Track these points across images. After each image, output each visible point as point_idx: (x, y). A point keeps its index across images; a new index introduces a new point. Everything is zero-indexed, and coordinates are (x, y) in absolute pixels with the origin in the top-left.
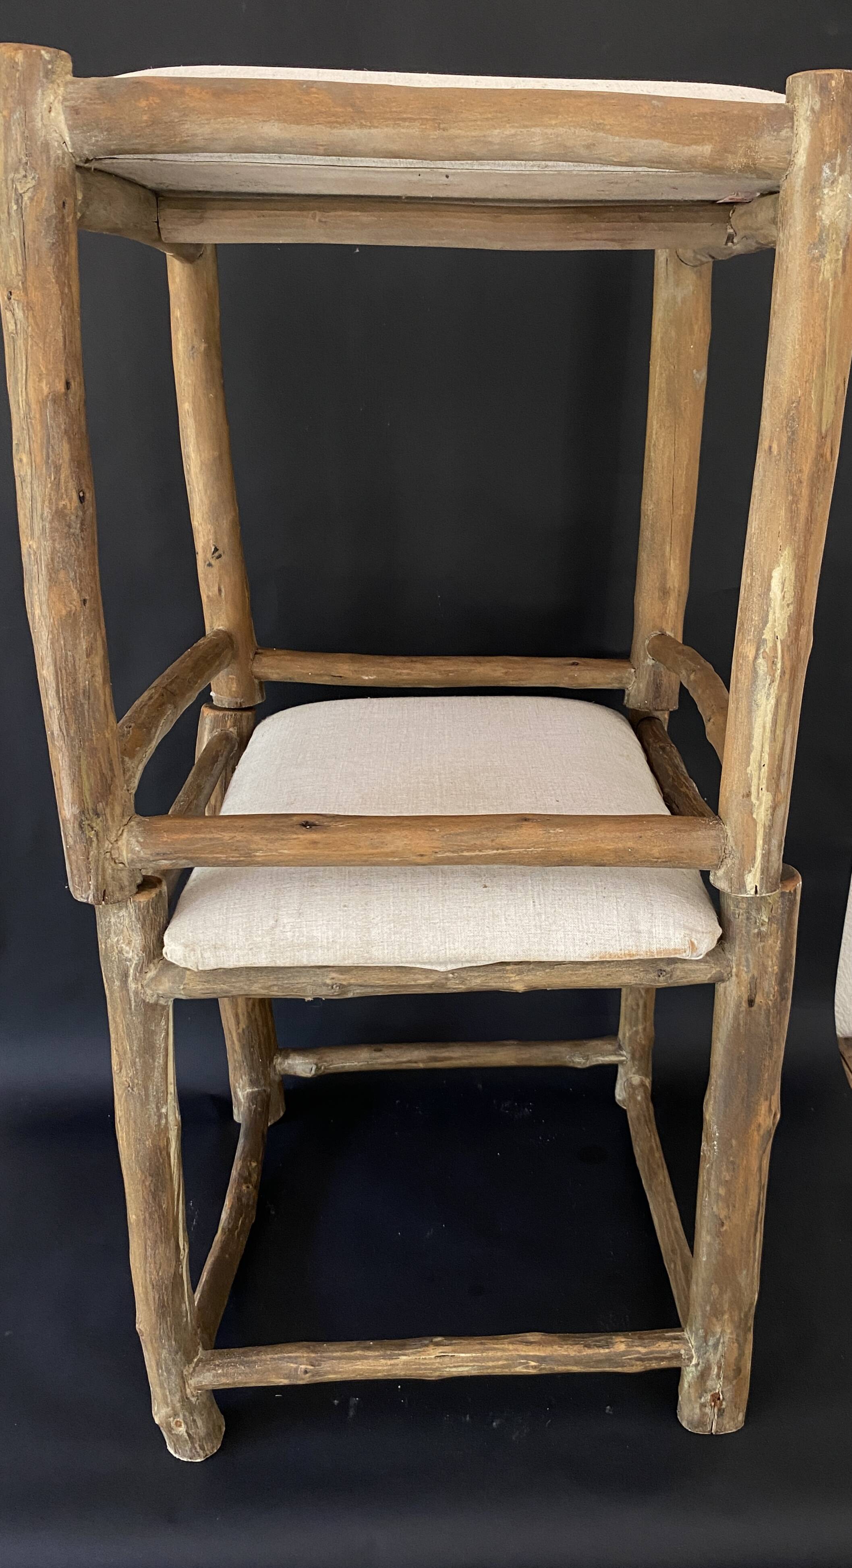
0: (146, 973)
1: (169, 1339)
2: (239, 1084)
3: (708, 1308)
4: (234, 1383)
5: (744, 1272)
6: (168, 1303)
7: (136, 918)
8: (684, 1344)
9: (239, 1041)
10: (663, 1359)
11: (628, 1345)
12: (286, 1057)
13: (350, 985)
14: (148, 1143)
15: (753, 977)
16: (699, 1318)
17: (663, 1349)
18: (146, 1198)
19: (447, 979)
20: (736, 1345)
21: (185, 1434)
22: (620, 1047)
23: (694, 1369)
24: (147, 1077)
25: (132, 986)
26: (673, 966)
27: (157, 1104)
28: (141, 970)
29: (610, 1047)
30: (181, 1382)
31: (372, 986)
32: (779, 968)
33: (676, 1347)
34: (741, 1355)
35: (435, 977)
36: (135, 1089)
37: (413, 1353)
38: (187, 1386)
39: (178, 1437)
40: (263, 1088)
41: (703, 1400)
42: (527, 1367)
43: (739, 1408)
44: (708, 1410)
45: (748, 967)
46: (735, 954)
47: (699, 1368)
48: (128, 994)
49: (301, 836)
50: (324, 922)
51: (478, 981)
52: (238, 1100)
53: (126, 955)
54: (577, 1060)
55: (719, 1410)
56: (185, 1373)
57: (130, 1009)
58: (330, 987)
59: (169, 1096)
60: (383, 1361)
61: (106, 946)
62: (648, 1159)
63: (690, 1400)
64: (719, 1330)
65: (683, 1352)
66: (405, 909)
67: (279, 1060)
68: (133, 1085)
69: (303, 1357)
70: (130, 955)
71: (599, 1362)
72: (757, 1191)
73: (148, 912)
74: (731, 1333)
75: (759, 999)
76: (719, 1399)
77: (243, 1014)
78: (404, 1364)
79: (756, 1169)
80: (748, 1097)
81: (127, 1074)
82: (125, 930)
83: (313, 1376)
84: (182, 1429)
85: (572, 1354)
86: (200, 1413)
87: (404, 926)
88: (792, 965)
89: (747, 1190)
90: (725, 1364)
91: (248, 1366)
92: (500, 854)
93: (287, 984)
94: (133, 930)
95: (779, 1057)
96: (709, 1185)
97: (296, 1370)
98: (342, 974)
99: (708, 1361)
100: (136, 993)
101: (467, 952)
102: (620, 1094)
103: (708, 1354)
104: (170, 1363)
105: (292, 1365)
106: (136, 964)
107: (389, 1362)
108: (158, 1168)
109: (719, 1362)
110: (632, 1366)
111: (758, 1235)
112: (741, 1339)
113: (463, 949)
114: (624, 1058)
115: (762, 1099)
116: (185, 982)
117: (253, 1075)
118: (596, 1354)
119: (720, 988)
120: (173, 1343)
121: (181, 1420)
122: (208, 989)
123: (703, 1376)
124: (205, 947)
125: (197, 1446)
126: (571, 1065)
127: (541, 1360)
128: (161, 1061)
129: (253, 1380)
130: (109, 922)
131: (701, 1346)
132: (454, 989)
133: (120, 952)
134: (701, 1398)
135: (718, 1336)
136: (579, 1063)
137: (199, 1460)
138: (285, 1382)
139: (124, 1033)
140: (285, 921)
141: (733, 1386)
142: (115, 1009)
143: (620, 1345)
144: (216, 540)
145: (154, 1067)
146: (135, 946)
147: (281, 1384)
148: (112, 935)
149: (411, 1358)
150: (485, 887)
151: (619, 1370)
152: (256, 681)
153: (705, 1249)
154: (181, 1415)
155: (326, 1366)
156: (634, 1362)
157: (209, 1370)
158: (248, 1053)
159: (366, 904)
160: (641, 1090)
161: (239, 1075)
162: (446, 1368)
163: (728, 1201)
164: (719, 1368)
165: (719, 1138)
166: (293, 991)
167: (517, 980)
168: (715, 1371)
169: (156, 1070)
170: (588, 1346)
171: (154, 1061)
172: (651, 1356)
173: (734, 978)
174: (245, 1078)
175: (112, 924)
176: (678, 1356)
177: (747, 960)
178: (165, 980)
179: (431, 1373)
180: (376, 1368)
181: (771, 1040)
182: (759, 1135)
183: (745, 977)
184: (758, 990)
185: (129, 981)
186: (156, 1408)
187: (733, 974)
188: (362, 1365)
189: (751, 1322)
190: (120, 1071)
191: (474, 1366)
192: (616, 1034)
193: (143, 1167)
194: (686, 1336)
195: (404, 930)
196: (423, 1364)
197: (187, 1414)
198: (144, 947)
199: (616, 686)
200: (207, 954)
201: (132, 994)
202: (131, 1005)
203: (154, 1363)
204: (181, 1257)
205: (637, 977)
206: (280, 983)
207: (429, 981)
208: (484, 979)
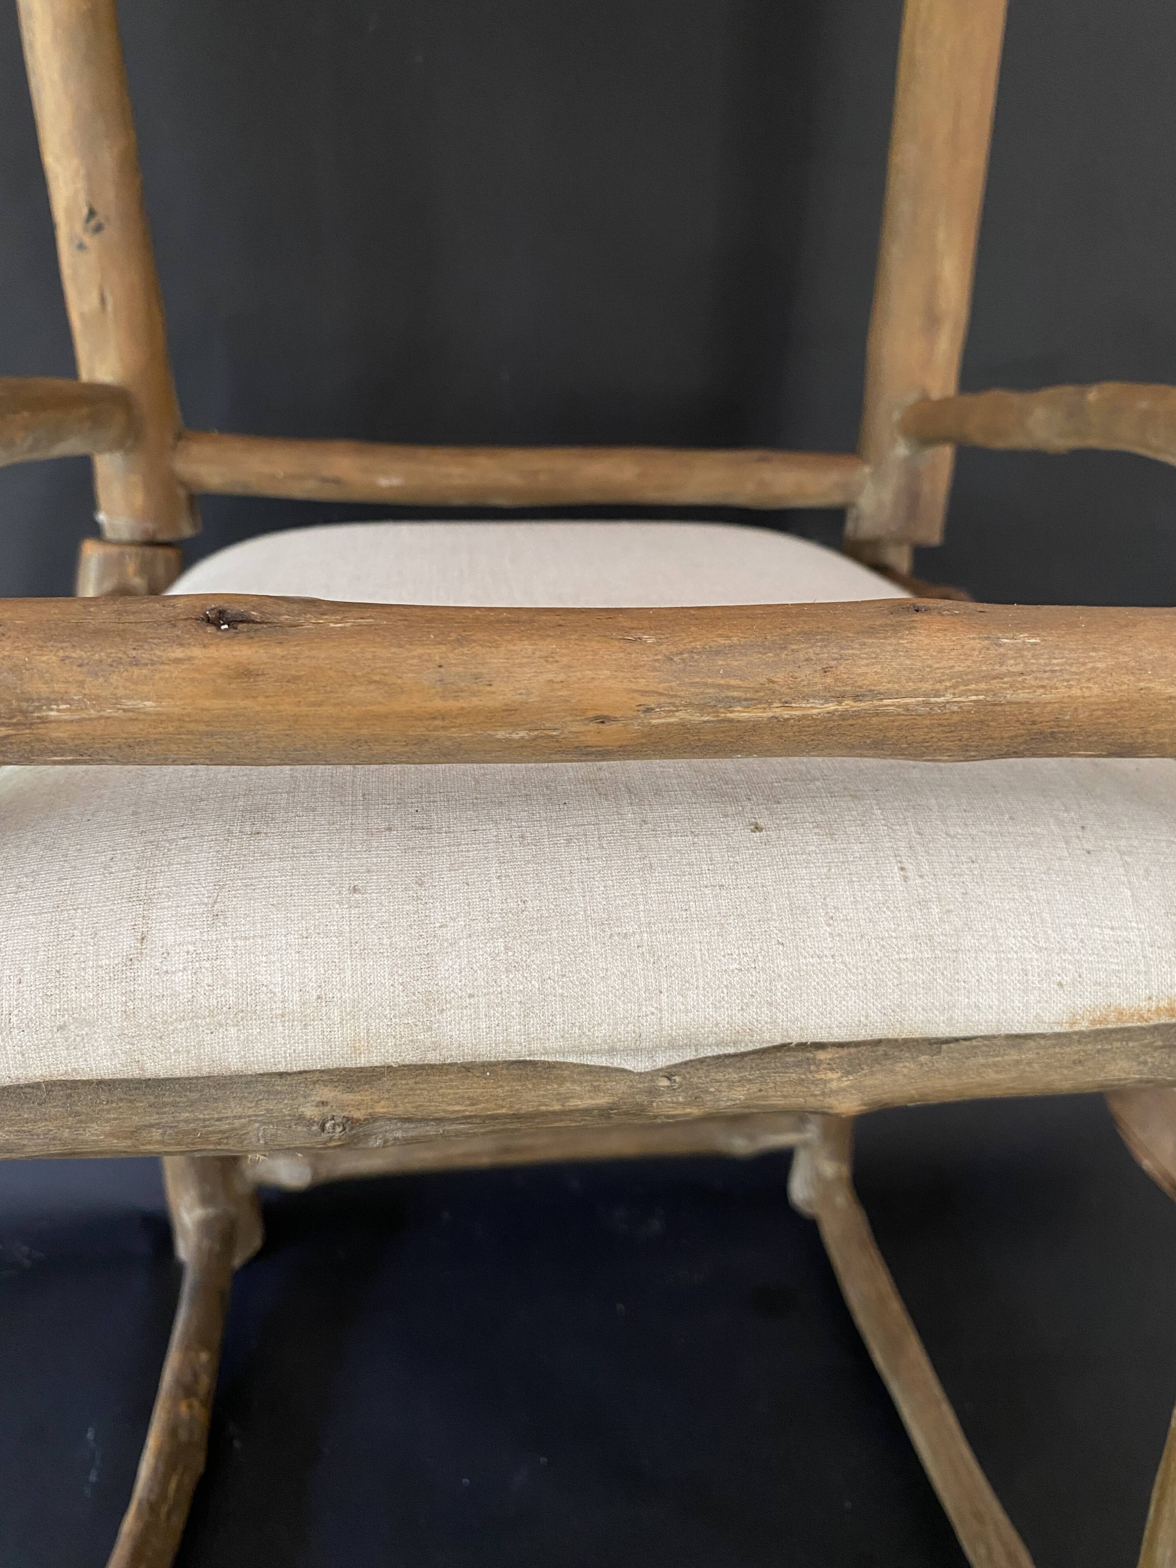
2: (184, 1202)
13: (373, 1118)
19: (653, 1092)
31: (439, 1120)
35: (621, 1088)
40: (224, 1208)
49: (197, 652)
50: (292, 939)
51: (739, 1094)
58: (315, 1128)
66: (536, 895)
87: (537, 946)
92: (844, 716)
93: (187, 1121)
98: (350, 1090)
101: (721, 1013)
113: (707, 1007)
140: (170, 939)
144: (91, 192)
150: (757, 828)
152: (182, 493)
166: (208, 1142)
167: (844, 1089)
174: (192, 1196)
195: (537, 958)
205: (1145, 1063)
206: (167, 1119)
207: (602, 1100)
208: (754, 1088)
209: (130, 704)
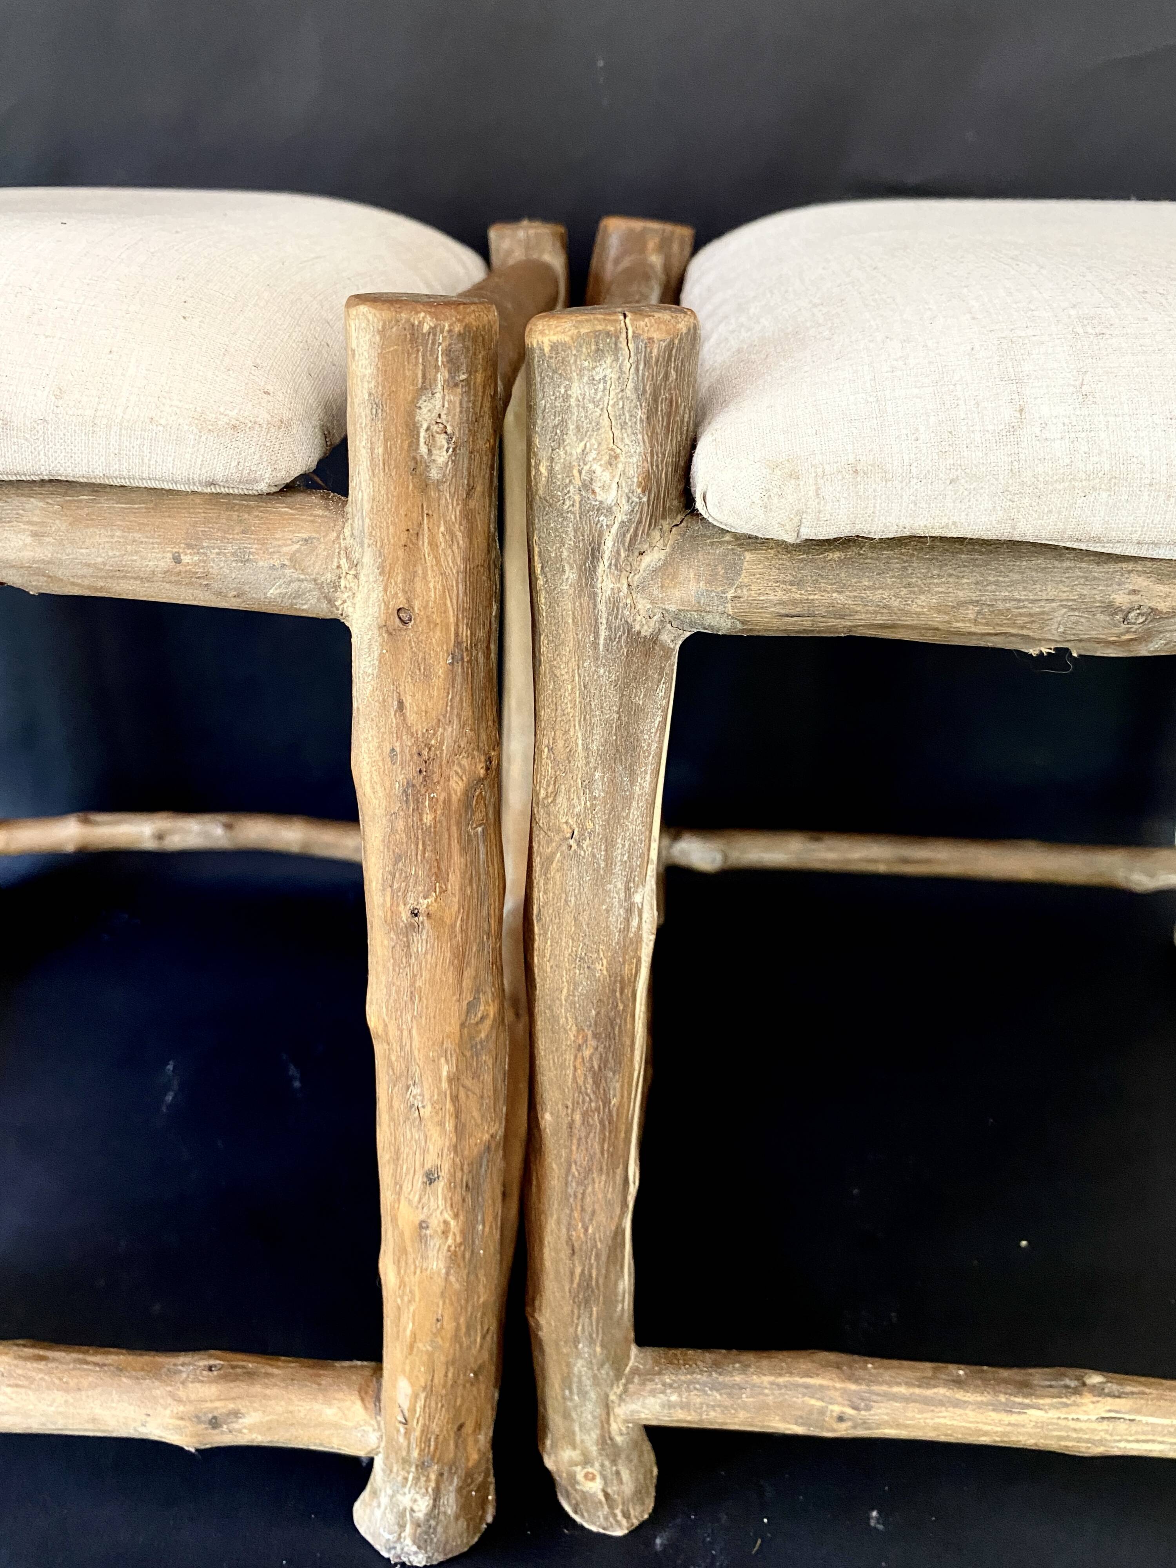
0: (641, 554)
1: (592, 1343)
6: (597, 1282)
7: (636, 389)
14: (601, 968)
18: (580, 1081)
21: (600, 1493)
24: (615, 819)
25: (606, 583)
27: (628, 882)
28: (632, 544)
30: (603, 1411)
36: (585, 844)
37: (1053, 1406)
38: (612, 1418)
39: (585, 1495)
48: (595, 606)
53: (600, 496)
56: (612, 1397)
57: (595, 645)
59: (650, 866)
60: (993, 1415)
61: (551, 470)
68: (581, 834)
69: (836, 1389)
70: (610, 497)
73: (666, 376)
78: (1036, 1427)
81: (569, 807)
82: (606, 421)
83: (855, 1427)
84: (595, 1484)
86: (627, 1461)
91: (728, 1394)
94: (623, 424)
97: (822, 1412)
100: (614, 604)
104: (587, 1381)
105: (813, 1402)
106: (622, 524)
107: (1007, 1418)
108: (612, 1022)
116: (744, 579)
120: (598, 1349)
121: (595, 1472)
122: (795, 603)
124: (826, 468)
125: (618, 1512)
128: (646, 785)
129: (736, 1420)
130: (566, 398)
133: (587, 486)
137: (618, 1533)
138: (797, 1430)
139: (573, 707)
142: (557, 644)
145: (631, 798)
146: (624, 473)
147: (789, 1432)
148: (571, 437)
149: (1049, 1415)
154: (597, 1465)
155: (881, 1413)
157: (653, 1393)
162: (1119, 1441)
169: (634, 804)
171: (633, 782)
175: (573, 402)
178: (687, 574)
179: (1088, 1447)
180: (981, 1426)
185: (600, 571)
186: (547, 1444)
188: (953, 1418)
190: (554, 800)
193: (581, 1018)
196: (1075, 1430)
197: (607, 1463)
198: (648, 477)
201: (602, 607)
202: (597, 637)
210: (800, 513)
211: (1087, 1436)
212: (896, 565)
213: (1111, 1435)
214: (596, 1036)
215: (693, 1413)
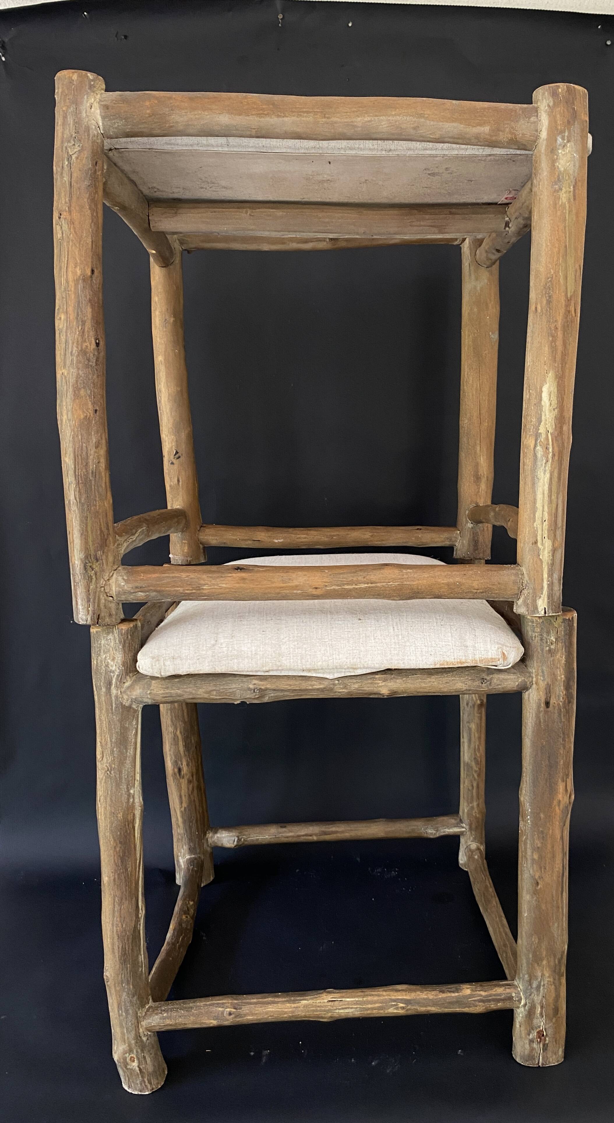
0: (124, 683)
1: (128, 983)
2: (181, 853)
3: (531, 956)
4: (176, 1024)
5: (556, 925)
6: (128, 951)
7: (119, 641)
8: (514, 988)
9: (182, 817)
10: (499, 1001)
11: (472, 990)
12: (216, 833)
13: (266, 689)
14: (120, 816)
15: (548, 684)
16: (525, 965)
17: (499, 993)
18: (116, 861)
19: (334, 684)
20: (553, 987)
21: (137, 1069)
22: (461, 821)
23: (523, 1009)
24: (122, 763)
25: (114, 691)
26: (491, 676)
27: (127, 785)
28: (121, 681)
29: (453, 821)
30: (136, 1021)
31: (282, 691)
32: (566, 677)
33: (508, 991)
34: (557, 997)
35: (326, 683)
36: (112, 772)
37: (310, 999)
38: (140, 1026)
39: (132, 1070)
40: (199, 855)
41: (531, 1037)
42: (397, 1009)
43: (559, 1044)
44: (535, 1045)
45: (543, 676)
46: (534, 667)
47: (527, 1008)
48: (111, 698)
49: (234, 575)
50: (249, 641)
51: (356, 686)
52: (179, 866)
53: (111, 668)
54: (430, 831)
55: (544, 1045)
56: (139, 1014)
57: (112, 709)
58: (252, 691)
59: (136, 782)
60: (288, 1005)
61: (97, 662)
62: (484, 894)
63: (521, 1037)
64: (540, 974)
65: (514, 995)
66: (305, 633)
67: (211, 835)
68: (111, 769)
69: (228, 1003)
70: (114, 668)
71: (451, 1003)
72: (561, 855)
73: (127, 637)
74: (549, 977)
75: (553, 701)
76: (543, 1035)
77: (185, 796)
78: (304, 1007)
79: (559, 838)
80: (550, 779)
81: (107, 760)
82: (111, 649)
83: (236, 1017)
84: (135, 1064)
85: (431, 997)
86: (149, 1051)
87: (304, 644)
88: (574, 677)
89: (554, 856)
90: (546, 1004)
91: (187, 1011)
92: (369, 587)
93: (222, 689)
94: (116, 650)
95: (570, 747)
96: (526, 853)
97: (223, 1013)
98: (261, 682)
99: (533, 1001)
100: (117, 697)
101: (348, 661)
102: (462, 859)
103: (533, 995)
104: (128, 1005)
105: (220, 1009)
106: (117, 675)
107: (293, 1005)
109: (541, 1003)
110: (476, 1006)
111: (564, 894)
112: (557, 982)
113: (345, 659)
114: (464, 829)
115: (560, 780)
116: (152, 688)
117: (191, 844)
118: (449, 997)
119: (525, 695)
120: (131, 987)
121: (135, 1056)
122: (167, 693)
123: (530, 1014)
124: (167, 658)
125: (146, 1079)
126: (425, 835)
127: (407, 1002)
128: (131, 752)
129: (190, 1022)
130: (100, 644)
131: (527, 989)
132: (339, 692)
133: (107, 666)
134: (529, 1035)
135: (539, 980)
136: (431, 834)
137: (147, 1093)
138: (214, 1023)
139: (106, 728)
140: (222, 641)
141: (554, 1024)
142: (101, 710)
143: (466, 990)
144: (177, 446)
145: (126, 756)
146: (117, 662)
147: (211, 1025)
148: (102, 653)
149: (309, 1002)
150: (360, 619)
151: (466, 1010)
152: (201, 546)
153: (526, 906)
154: (135, 1052)
155: (245, 1009)
156: (477, 1003)
157: (157, 1014)
158: (187, 828)
159: (278, 630)
160: (478, 852)
161: (181, 846)
162: (336, 1009)
163: (541, 864)
164: (542, 1007)
165: (531, 812)
166: (226, 696)
167: (383, 686)
168: (538, 1010)
169: (128, 759)
170: (443, 992)
171: (127, 752)
172: (490, 998)
173: (534, 686)
174: (186, 847)
175: (102, 645)
176: (510, 998)
177: (543, 672)
178: (137, 687)
179: (325, 1014)
180: (283, 1010)
181: (563, 733)
182: (559, 809)
183: (542, 684)
184: (551, 694)
185: (112, 688)
186: (115, 1048)
187: (534, 683)
188: (273, 1008)
189: (563, 969)
190: (102, 759)
191: (357, 1008)
192: (457, 812)
193: (115, 836)
194: (516, 983)
195: (305, 646)
196: (318, 1006)
197: (139, 1051)
198: (124, 662)
199: (447, 543)
200: (168, 663)
201: (113, 699)
202: (112, 706)
203: (116, 1005)
204: (140, 916)
205: (467, 684)
206: (218, 689)
207: (322, 686)
208: (360, 684)
209: (220, 585)
210: (160, 669)
211: (323, 1009)
212: (193, 681)
213: (333, 1007)
214: (121, 843)
215: (173, 1020)
